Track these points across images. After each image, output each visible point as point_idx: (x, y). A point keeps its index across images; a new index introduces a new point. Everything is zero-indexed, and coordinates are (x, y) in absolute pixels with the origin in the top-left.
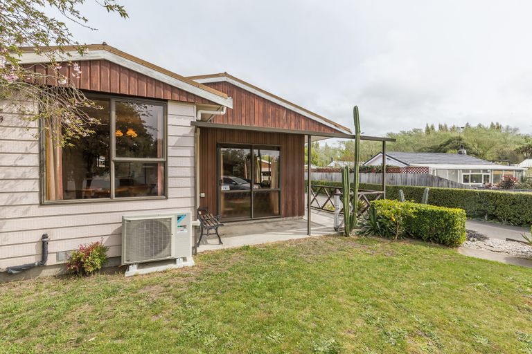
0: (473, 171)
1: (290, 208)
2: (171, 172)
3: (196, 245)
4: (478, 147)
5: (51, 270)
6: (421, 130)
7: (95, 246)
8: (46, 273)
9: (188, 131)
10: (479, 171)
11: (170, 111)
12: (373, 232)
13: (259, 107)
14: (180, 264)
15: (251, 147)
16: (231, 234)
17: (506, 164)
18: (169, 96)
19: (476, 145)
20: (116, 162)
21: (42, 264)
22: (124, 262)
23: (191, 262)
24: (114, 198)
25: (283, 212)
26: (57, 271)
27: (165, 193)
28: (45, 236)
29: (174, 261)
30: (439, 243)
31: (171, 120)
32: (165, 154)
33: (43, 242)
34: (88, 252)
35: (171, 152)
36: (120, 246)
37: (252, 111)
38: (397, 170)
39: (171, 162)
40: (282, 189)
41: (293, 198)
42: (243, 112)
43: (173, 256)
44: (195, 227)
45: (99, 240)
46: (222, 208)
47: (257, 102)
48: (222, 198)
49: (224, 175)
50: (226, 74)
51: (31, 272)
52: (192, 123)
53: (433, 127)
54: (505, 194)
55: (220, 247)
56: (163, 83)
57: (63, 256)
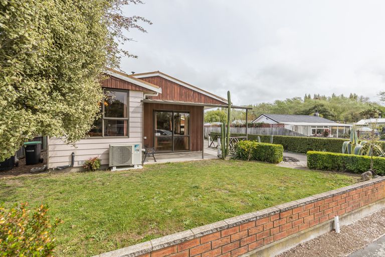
0: (318, 126)
1: (195, 146)
2: (131, 124)
3: (143, 162)
4: (334, 111)
5: (75, 169)
6: (300, 98)
7: (95, 158)
8: (73, 170)
9: (139, 105)
10: (322, 126)
11: (130, 95)
12: (238, 158)
13: (177, 89)
14: (136, 167)
15: (173, 112)
16: (161, 159)
17: (344, 123)
18: (130, 88)
19: (333, 110)
20: (104, 119)
21: (72, 166)
22: (110, 165)
23: (141, 167)
24: (104, 137)
25: (191, 148)
26: (78, 169)
27: (127, 135)
28: (73, 153)
29: (133, 166)
30: (269, 162)
31: (131, 99)
32: (128, 116)
33: (73, 156)
34: (93, 161)
35: (131, 115)
36: (108, 159)
37: (173, 92)
38: (268, 125)
39: (131, 120)
40: (191, 135)
41: (197, 141)
42: (168, 92)
43: (133, 163)
44: (142, 152)
45: (97, 156)
46: (156, 145)
47: (176, 87)
48: (156, 140)
49: (157, 128)
50: (158, 72)
51: (67, 170)
52: (141, 101)
53: (309, 97)
54: (321, 139)
55: (155, 163)
56: (128, 82)
57: (80, 163)
